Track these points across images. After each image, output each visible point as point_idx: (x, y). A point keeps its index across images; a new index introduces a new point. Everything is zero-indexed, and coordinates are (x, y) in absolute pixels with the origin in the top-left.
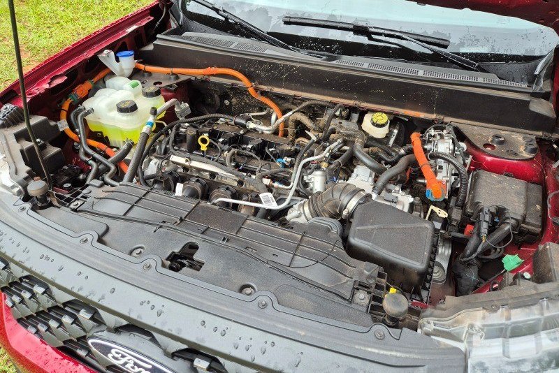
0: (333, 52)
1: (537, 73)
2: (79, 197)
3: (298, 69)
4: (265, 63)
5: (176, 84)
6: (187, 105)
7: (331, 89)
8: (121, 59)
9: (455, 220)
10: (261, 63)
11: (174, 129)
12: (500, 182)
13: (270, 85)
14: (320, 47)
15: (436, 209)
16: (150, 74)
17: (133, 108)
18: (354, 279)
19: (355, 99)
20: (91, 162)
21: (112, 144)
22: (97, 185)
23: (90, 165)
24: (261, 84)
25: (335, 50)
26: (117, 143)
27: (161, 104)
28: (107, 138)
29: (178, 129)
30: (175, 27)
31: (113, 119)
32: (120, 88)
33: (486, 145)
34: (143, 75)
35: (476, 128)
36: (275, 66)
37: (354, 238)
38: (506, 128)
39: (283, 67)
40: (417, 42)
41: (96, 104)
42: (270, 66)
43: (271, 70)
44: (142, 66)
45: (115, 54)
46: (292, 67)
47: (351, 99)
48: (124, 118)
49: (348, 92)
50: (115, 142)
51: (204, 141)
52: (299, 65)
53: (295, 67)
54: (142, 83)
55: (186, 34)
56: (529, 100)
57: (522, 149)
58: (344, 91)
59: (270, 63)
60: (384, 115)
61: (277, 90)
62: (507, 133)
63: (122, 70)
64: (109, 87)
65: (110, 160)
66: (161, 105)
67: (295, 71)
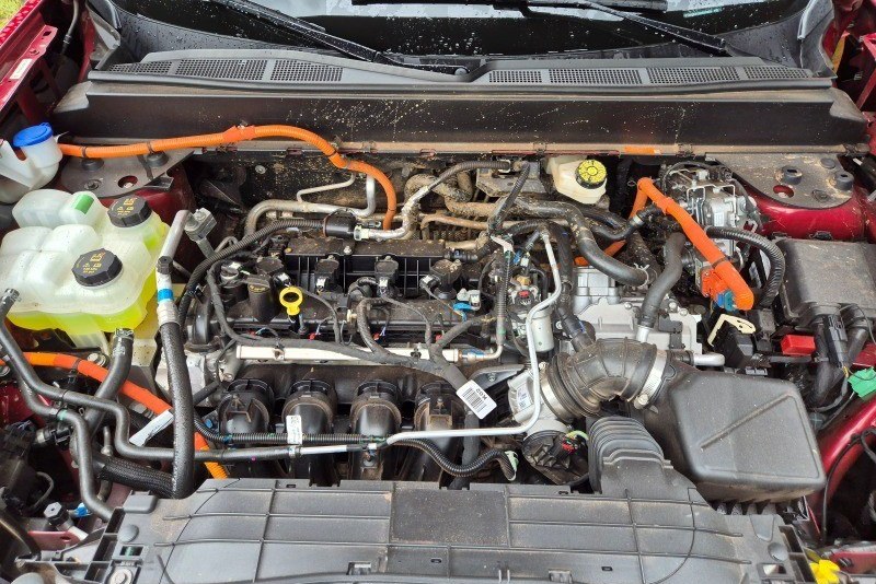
0: (470, 53)
1: (802, 36)
2: (116, 555)
3: (424, 105)
4: (355, 102)
5: (170, 173)
6: (208, 213)
7: (490, 129)
8: (27, 150)
9: (767, 332)
10: (346, 104)
11: (210, 279)
12: (826, 257)
13: (368, 138)
14: (441, 46)
15: (733, 320)
16: (99, 162)
17: (114, 268)
18: (754, 564)
19: (534, 140)
20: (64, 415)
21: (80, 343)
22: (145, 508)
23: (66, 423)
24: (348, 140)
25: (472, 48)
26: (92, 340)
27: (163, 236)
28: (63, 334)
29: (218, 280)
30: (118, 43)
31: (73, 299)
32: (55, 222)
33: (778, 189)
34: (86, 168)
35: (747, 157)
36: (377, 106)
37: (703, 466)
38: (789, 148)
39: (393, 106)
40: (613, 11)
41: (20, 280)
42: (366, 106)
43: (369, 112)
44: (76, 150)
45: (11, 143)
46: (413, 103)
47: (527, 141)
48: (100, 292)
49: (523, 130)
50: (85, 338)
51: (291, 297)
52: (425, 98)
53: (419, 102)
54: (93, 188)
55: (149, 58)
56: (830, 101)
57: (830, 185)
58: (514, 130)
59: (365, 102)
60: (598, 164)
61: (382, 147)
62: (794, 157)
63: (36, 171)
64: (27, 225)
65: (101, 393)
66: (165, 236)
67: (418, 109)
